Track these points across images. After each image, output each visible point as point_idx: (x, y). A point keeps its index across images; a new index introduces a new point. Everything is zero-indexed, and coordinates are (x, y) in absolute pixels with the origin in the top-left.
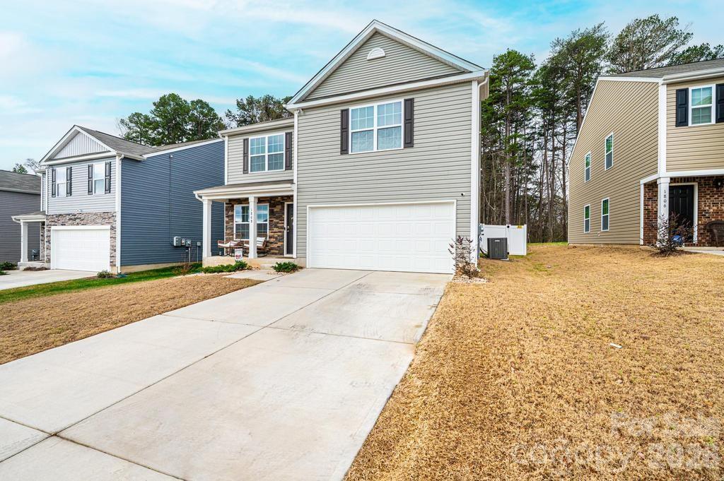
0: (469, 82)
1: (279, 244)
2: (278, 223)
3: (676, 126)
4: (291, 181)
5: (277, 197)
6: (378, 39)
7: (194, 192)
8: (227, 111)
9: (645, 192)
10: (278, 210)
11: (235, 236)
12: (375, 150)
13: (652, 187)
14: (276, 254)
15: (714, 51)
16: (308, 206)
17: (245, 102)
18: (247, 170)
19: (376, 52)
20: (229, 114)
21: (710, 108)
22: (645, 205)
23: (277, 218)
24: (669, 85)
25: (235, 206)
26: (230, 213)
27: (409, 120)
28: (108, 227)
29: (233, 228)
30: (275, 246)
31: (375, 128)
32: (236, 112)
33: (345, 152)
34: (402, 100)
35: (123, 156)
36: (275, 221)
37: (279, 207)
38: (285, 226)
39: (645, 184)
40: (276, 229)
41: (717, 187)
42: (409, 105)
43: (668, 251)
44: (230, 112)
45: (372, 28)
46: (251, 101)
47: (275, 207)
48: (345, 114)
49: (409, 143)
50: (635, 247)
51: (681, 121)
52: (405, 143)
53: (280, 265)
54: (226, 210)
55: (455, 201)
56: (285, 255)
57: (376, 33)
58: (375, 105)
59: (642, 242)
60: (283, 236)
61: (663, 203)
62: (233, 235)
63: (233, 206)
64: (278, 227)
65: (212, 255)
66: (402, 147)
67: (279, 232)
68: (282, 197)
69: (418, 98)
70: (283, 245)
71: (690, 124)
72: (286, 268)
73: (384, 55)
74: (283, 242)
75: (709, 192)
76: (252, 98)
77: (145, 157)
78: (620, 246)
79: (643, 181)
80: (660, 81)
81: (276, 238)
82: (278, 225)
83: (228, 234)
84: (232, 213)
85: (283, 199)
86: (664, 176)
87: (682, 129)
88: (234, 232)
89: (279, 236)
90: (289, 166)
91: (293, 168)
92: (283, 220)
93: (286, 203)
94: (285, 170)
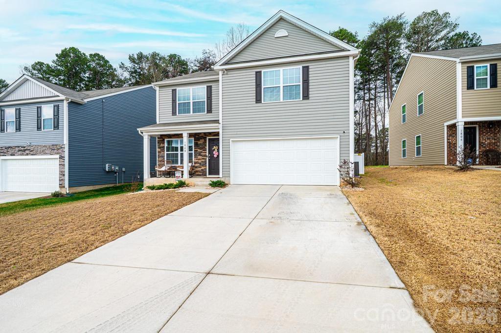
0: (347, 57)
1: (203, 168)
2: (201, 152)
3: (467, 89)
4: (217, 121)
5: (200, 133)
6: (282, 24)
7: (138, 129)
8: (120, 64)
9: (448, 131)
10: (202, 143)
11: (166, 163)
12: (282, 100)
13: (452, 128)
14: (200, 175)
15: (471, 37)
16: (231, 140)
17: (136, 57)
18: (176, 113)
19: (281, 32)
20: (122, 66)
21: (487, 78)
22: (448, 139)
23: (200, 149)
24: (463, 63)
26: (162, 145)
27: (306, 80)
28: (58, 156)
29: (164, 157)
30: (200, 169)
31: (281, 85)
32: (128, 64)
33: (259, 101)
34: (300, 67)
35: (70, 100)
36: (199, 150)
37: (203, 140)
38: (207, 155)
39: (447, 126)
40: (200, 157)
41: (490, 128)
42: (306, 70)
43: (464, 169)
44: (123, 64)
45: (279, 16)
46: (141, 57)
47: (199, 140)
48: (258, 74)
49: (306, 96)
50: (441, 167)
51: (470, 86)
52: (303, 97)
53: (213, 182)
54: (158, 143)
55: (339, 136)
56: (208, 176)
57: (281, 19)
58: (281, 69)
59: (446, 163)
60: (206, 162)
61: (460, 138)
62: (164, 161)
63: (164, 140)
64: (202, 155)
65: (151, 177)
66: (301, 99)
67: (203, 159)
68: (205, 133)
69: (312, 66)
70: (206, 169)
71: (475, 88)
72: (219, 185)
73: (286, 34)
74: (206, 166)
75: (485, 131)
76: (141, 53)
77: (86, 101)
78: (430, 167)
79: (446, 124)
80: (458, 60)
81: (200, 164)
82: (202, 154)
83: (161, 161)
84: (163, 145)
85: (206, 135)
86: (460, 121)
87: (471, 91)
88: (166, 159)
89: (202, 162)
90: (210, 111)
91: (213, 112)
92: (206, 150)
93: (208, 138)
94: (207, 113)
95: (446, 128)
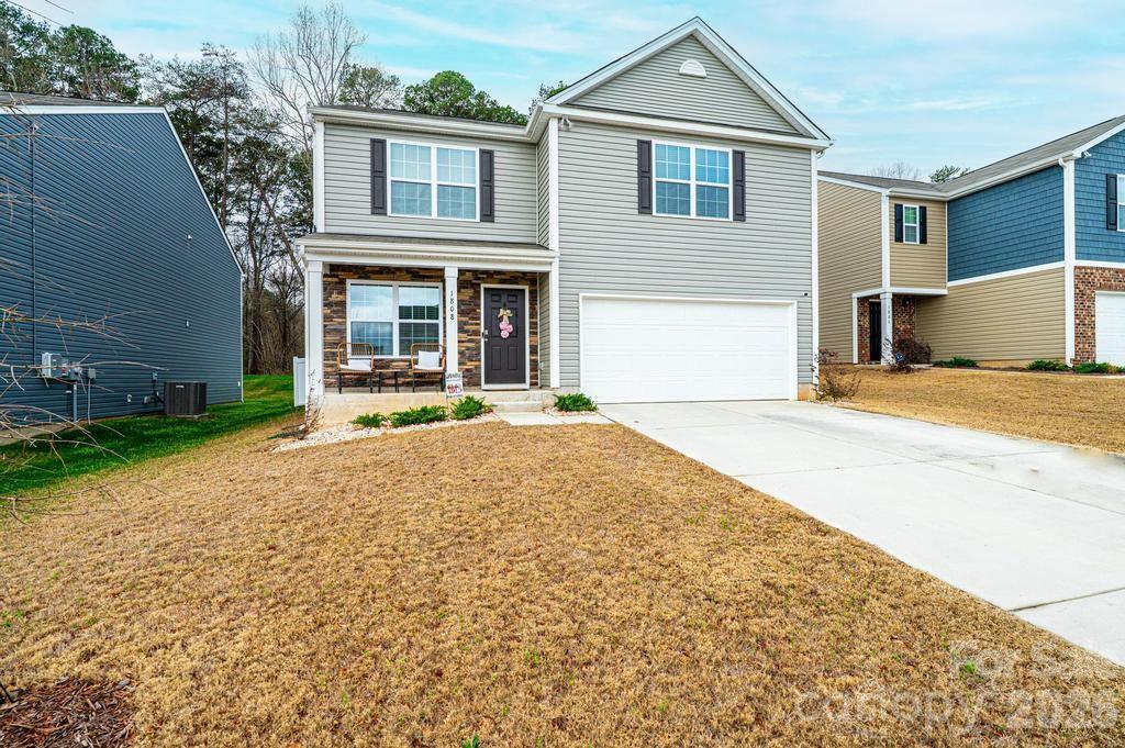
0: (808, 150)
1: (470, 365)
2: (465, 323)
3: (896, 241)
9: (859, 307)
10: (467, 298)
11: (349, 349)
12: (694, 216)
13: (871, 307)
16: (581, 295)
18: (383, 207)
19: (693, 66)
21: (916, 227)
24: (891, 197)
25: (349, 282)
26: (338, 297)
27: (740, 182)
31: (693, 183)
33: (647, 211)
34: (729, 150)
37: (470, 292)
38: (482, 330)
39: (858, 299)
41: (905, 306)
42: (739, 157)
43: (901, 368)
45: (690, 28)
48: (644, 149)
49: (740, 214)
51: (899, 238)
52: (735, 214)
54: (325, 289)
55: (796, 302)
56: (484, 386)
58: (693, 147)
59: (856, 360)
60: (478, 349)
62: (344, 346)
63: (342, 282)
64: (466, 332)
66: (731, 219)
67: (470, 341)
68: (475, 274)
69: (751, 155)
70: (478, 367)
71: (904, 241)
73: (704, 74)
74: (479, 360)
79: (856, 295)
80: (885, 191)
81: (462, 353)
82: (466, 327)
83: (336, 344)
84: (341, 298)
85: (479, 279)
86: (887, 290)
87: (898, 245)
88: (349, 340)
89: (468, 349)
90: (488, 215)
91: (496, 219)
92: (479, 319)
93: (483, 286)
94: (481, 221)
95: (855, 302)
